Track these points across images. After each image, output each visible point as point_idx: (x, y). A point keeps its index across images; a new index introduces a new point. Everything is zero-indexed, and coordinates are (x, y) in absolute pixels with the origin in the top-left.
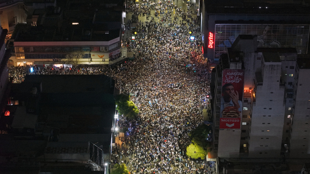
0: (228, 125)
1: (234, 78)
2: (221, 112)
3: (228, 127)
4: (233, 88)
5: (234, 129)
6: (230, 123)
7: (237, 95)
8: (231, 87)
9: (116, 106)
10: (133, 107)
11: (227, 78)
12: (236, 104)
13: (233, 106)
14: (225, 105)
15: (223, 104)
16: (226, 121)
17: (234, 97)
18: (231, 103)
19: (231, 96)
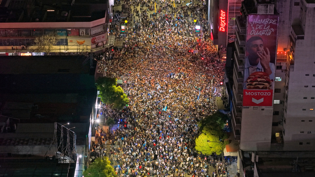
0: (254, 100)
1: (263, 27)
2: (245, 80)
4: (262, 43)
5: (263, 107)
6: (258, 98)
7: (267, 54)
8: (259, 42)
9: (98, 92)
10: (122, 94)
11: (253, 28)
12: (266, 68)
13: (262, 72)
14: (251, 69)
15: (248, 68)
16: (252, 94)
17: (263, 58)
18: (259, 66)
19: (259, 56)
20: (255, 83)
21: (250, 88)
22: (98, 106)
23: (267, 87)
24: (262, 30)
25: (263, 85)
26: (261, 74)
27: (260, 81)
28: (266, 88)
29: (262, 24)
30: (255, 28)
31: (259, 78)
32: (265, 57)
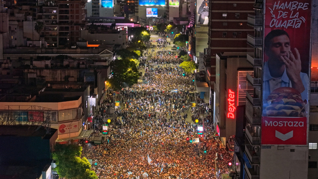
0: (279, 135)
1: (289, 15)
3: (279, 141)
4: (288, 41)
5: (293, 146)
6: (284, 130)
7: (296, 58)
8: (283, 39)
11: (274, 16)
12: (296, 81)
13: (289, 88)
14: (272, 83)
15: (268, 81)
16: (275, 124)
17: (291, 65)
18: (285, 78)
19: (285, 61)
23: (297, 113)
24: (288, 19)
25: (292, 109)
26: (287, 90)
27: (287, 103)
28: (296, 114)
29: (287, 10)
30: (276, 16)
31: (285, 97)
32: (292, 63)
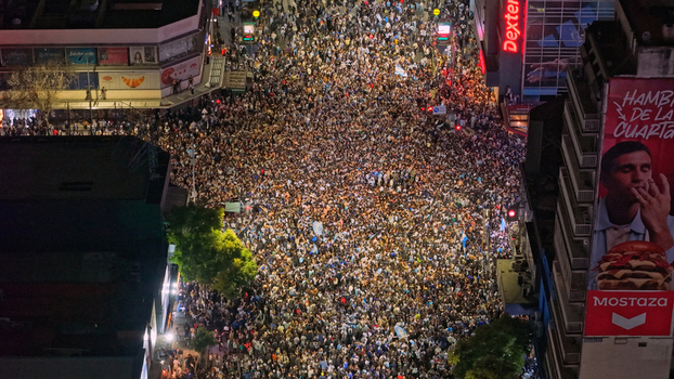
0: (617, 320)
1: (652, 115)
2: (593, 264)
3: (618, 330)
4: (647, 160)
5: (644, 339)
6: (629, 313)
7: (662, 190)
8: (638, 158)
9: (172, 249)
10: (237, 253)
11: (623, 117)
12: (658, 230)
13: (643, 242)
14: (611, 235)
15: (604, 231)
16: (613, 302)
17: (650, 202)
18: (638, 225)
19: (639, 196)
20: (621, 272)
21: (607, 286)
22: (170, 288)
23: (657, 284)
24: (650, 123)
25: (647, 277)
26: (641, 247)
27: (638, 268)
28: (655, 286)
29: (649, 106)
30: (628, 117)
31: (635, 258)
32: (654, 200)
